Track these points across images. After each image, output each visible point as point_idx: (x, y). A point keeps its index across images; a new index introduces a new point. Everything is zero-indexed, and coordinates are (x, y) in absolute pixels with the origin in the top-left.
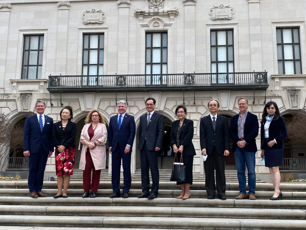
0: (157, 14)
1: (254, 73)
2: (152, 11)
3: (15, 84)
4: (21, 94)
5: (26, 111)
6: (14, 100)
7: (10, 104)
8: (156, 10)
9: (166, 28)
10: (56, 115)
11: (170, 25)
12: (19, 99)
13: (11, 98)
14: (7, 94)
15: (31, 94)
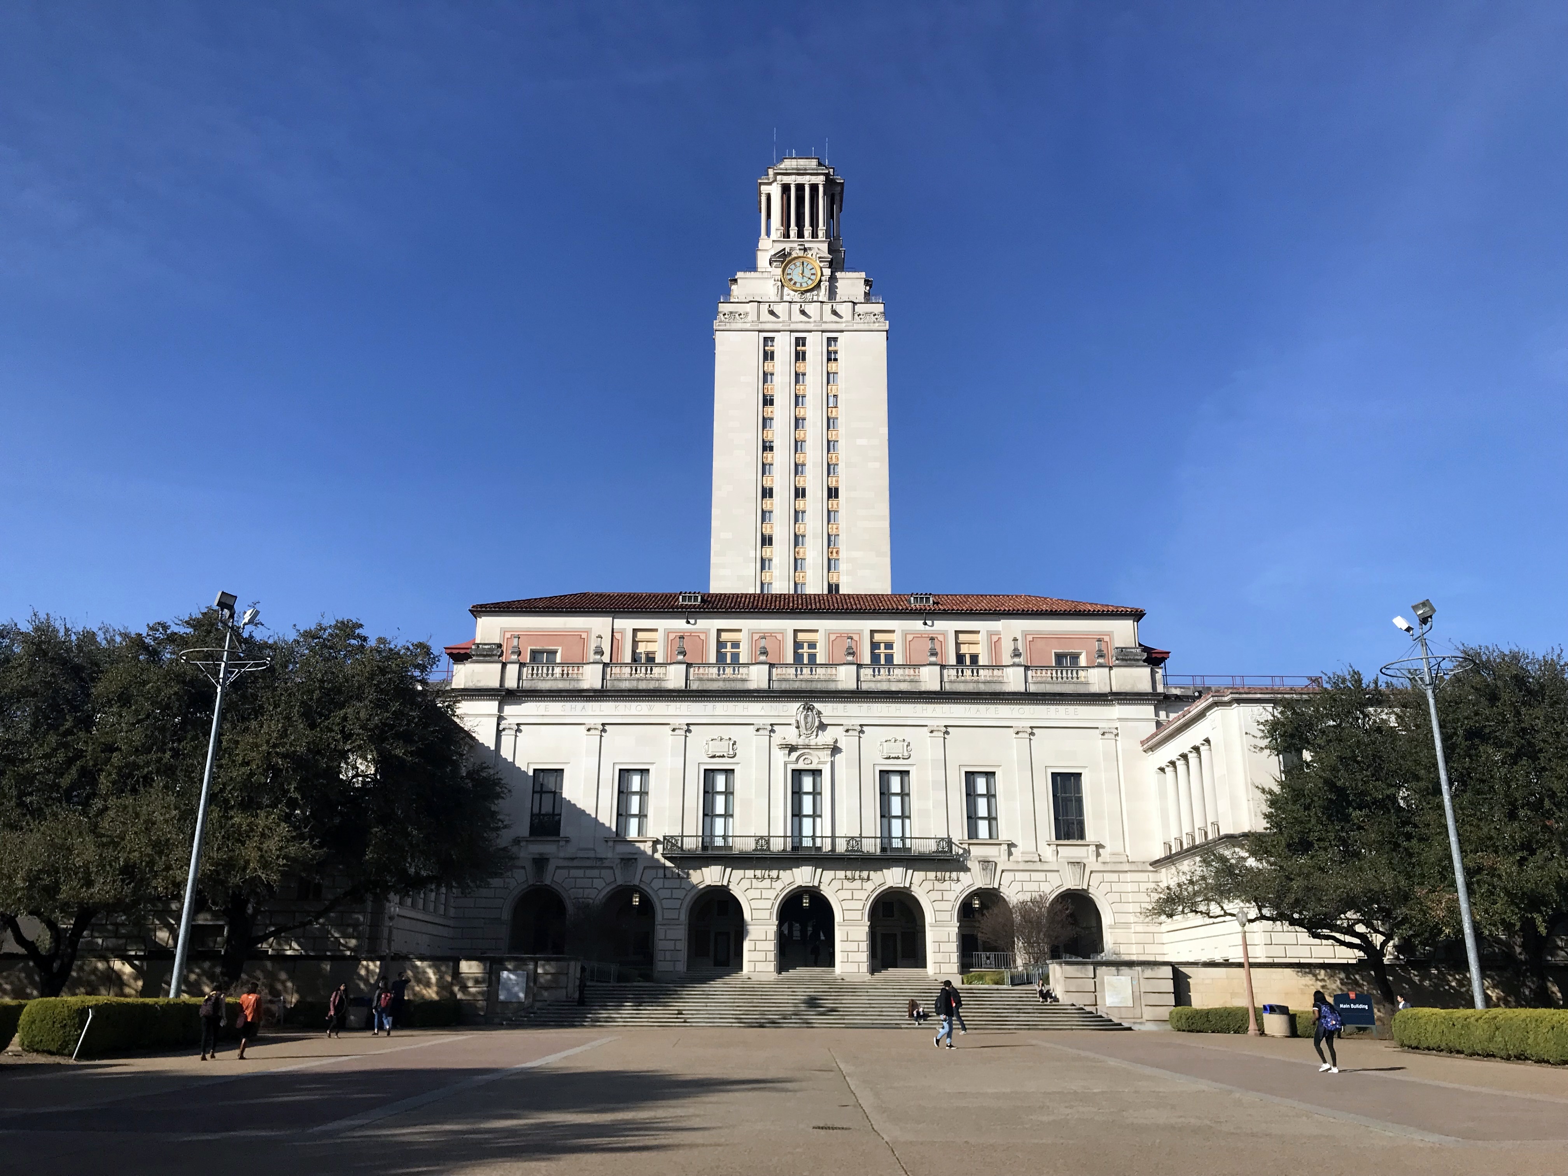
0: (807, 746)
1: (936, 838)
2: (801, 741)
3: (611, 844)
4: (622, 859)
5: (628, 884)
6: (612, 868)
7: (604, 873)
8: (807, 741)
9: (819, 767)
10: (670, 890)
11: (825, 763)
12: (619, 866)
13: (607, 863)
14: (601, 859)
15: (636, 859)
